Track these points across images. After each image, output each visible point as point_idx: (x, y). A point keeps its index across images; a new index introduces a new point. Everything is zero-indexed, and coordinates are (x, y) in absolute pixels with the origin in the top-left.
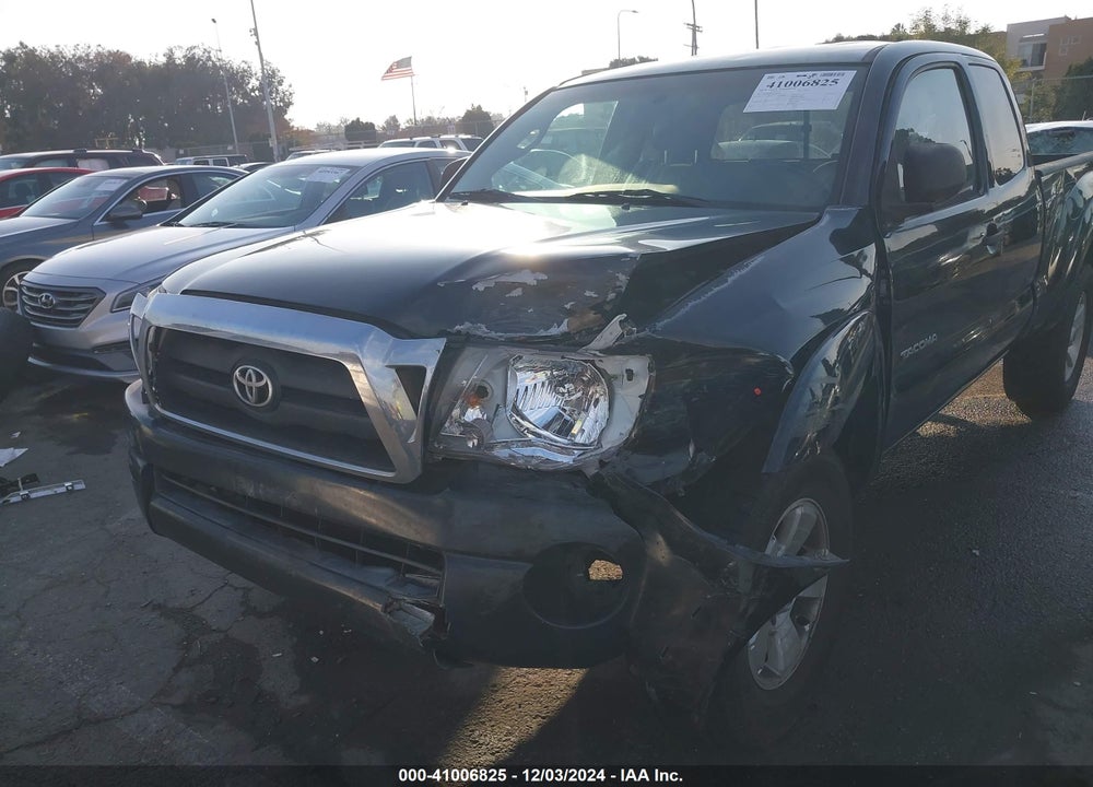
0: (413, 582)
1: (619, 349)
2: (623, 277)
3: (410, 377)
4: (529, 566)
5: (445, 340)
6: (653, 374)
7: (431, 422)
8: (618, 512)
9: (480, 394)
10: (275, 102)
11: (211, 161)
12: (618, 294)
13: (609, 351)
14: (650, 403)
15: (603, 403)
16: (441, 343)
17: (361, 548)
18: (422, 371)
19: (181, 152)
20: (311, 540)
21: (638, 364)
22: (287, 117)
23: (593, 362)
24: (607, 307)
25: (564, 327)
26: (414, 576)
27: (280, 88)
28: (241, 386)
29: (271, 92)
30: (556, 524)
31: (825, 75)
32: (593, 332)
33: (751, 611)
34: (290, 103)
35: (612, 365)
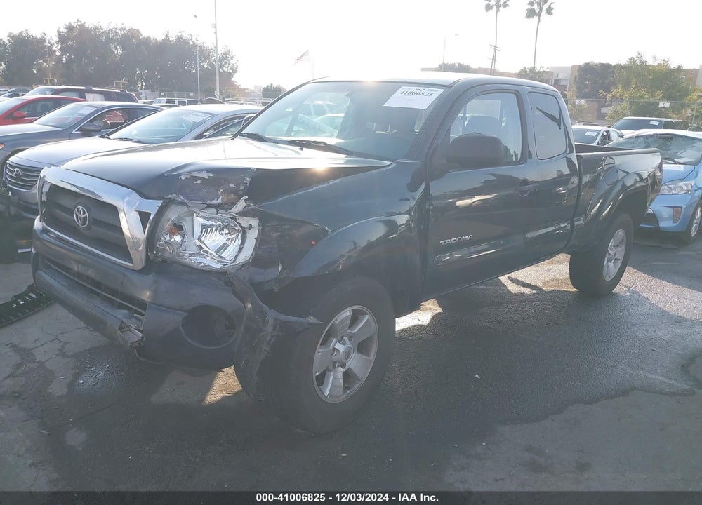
0: (136, 318)
1: (243, 214)
2: (247, 179)
3: (144, 217)
4: (187, 314)
5: (162, 201)
6: (261, 228)
7: (151, 241)
8: (235, 294)
9: (178, 228)
10: (227, 69)
11: (176, 102)
12: (246, 187)
13: (241, 214)
14: (260, 242)
15: (239, 241)
16: (160, 203)
17: (118, 300)
18: (149, 214)
19: (162, 94)
20: (98, 294)
21: (254, 222)
22: (233, 79)
23: (235, 220)
24: (241, 193)
25: (220, 201)
26: (138, 316)
27: (231, 62)
28: (77, 216)
29: (226, 63)
30: (200, 296)
31: (429, 90)
32: (233, 204)
33: (273, 340)
34: (236, 71)
35: (245, 221)
